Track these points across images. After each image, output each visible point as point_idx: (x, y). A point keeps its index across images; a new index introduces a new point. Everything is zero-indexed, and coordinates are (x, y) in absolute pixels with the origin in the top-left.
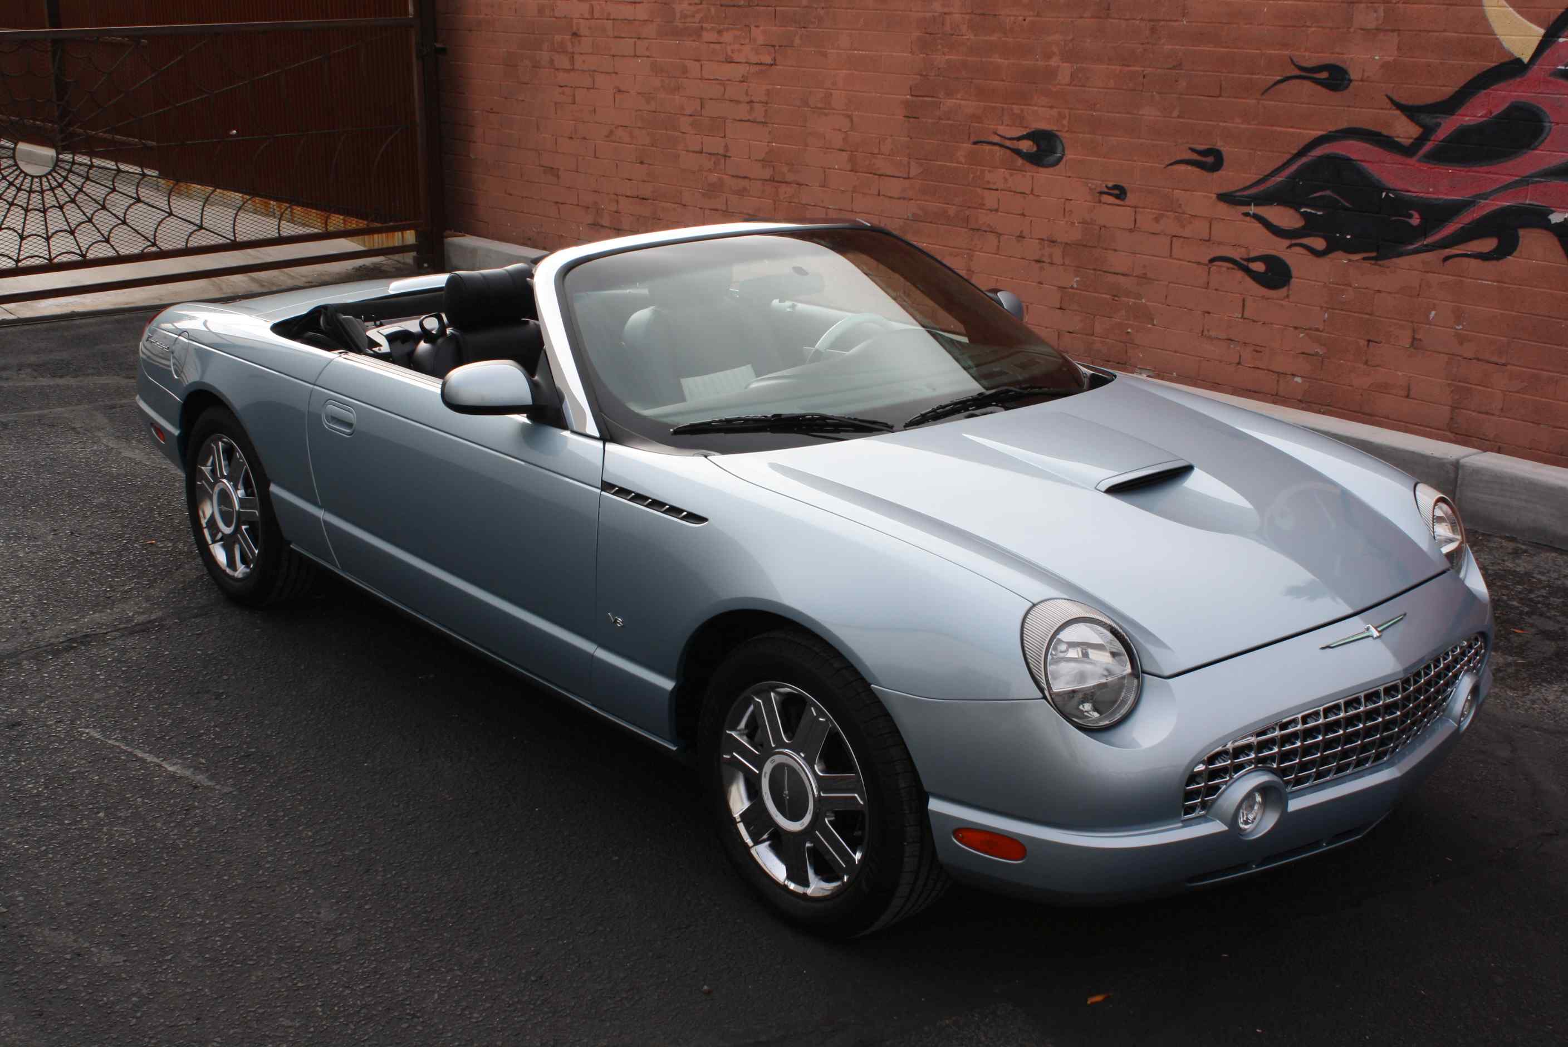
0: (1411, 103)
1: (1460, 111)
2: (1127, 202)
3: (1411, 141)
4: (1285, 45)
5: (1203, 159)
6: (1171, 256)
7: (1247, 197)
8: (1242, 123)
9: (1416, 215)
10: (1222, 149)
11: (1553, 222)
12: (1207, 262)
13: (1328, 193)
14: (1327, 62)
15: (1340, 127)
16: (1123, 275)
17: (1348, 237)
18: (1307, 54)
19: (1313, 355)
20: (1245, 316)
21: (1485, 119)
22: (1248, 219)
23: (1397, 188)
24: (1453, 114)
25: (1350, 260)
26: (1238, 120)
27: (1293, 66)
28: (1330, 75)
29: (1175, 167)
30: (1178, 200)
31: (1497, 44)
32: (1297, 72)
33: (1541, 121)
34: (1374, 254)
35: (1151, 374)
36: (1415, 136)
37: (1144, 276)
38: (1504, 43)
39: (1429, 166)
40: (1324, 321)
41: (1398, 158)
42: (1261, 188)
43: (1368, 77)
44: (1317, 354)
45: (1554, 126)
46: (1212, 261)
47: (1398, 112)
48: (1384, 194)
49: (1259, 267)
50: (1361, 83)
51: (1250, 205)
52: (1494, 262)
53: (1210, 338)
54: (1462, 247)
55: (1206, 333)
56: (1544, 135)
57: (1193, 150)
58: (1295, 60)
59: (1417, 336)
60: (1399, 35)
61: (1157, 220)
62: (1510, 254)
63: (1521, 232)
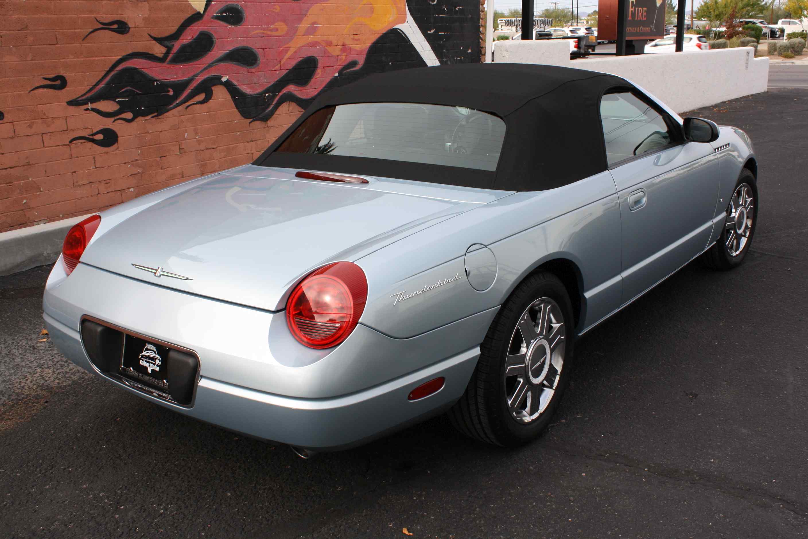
0: (159, 37)
1: (181, 38)
2: (5, 120)
3: (163, 55)
4: (91, 12)
5: (53, 83)
6: (44, 146)
7: (85, 100)
8: (74, 58)
9: (171, 90)
10: (64, 75)
11: (223, 81)
12: (68, 143)
13: (129, 88)
14: (115, 19)
15: (128, 54)
16: (11, 168)
17: (143, 108)
18: (104, 16)
19: (137, 174)
20: (97, 167)
21: (191, 40)
22: (88, 112)
23: (161, 79)
24: (178, 40)
25: (145, 120)
26: (71, 57)
27: (98, 23)
28: (118, 25)
29: (36, 91)
30: (42, 111)
31: (190, 6)
32: (101, 26)
33: (212, 39)
34: (156, 114)
35: (45, 221)
36: (164, 52)
37: (29, 164)
38: (193, 6)
39: (173, 65)
40: (139, 155)
41: (159, 64)
42: (93, 93)
43: (138, 25)
44: (138, 173)
45: (217, 40)
46: (71, 142)
47: (154, 42)
48: (155, 83)
49: (100, 137)
50: (134, 29)
51: (88, 104)
52: (206, 104)
53: (79, 186)
54: (192, 100)
55: (76, 184)
56: (214, 44)
57: (45, 79)
58: (98, 19)
59: (181, 148)
60: (148, 4)
61: (30, 126)
62: (210, 99)
63: (213, 88)
